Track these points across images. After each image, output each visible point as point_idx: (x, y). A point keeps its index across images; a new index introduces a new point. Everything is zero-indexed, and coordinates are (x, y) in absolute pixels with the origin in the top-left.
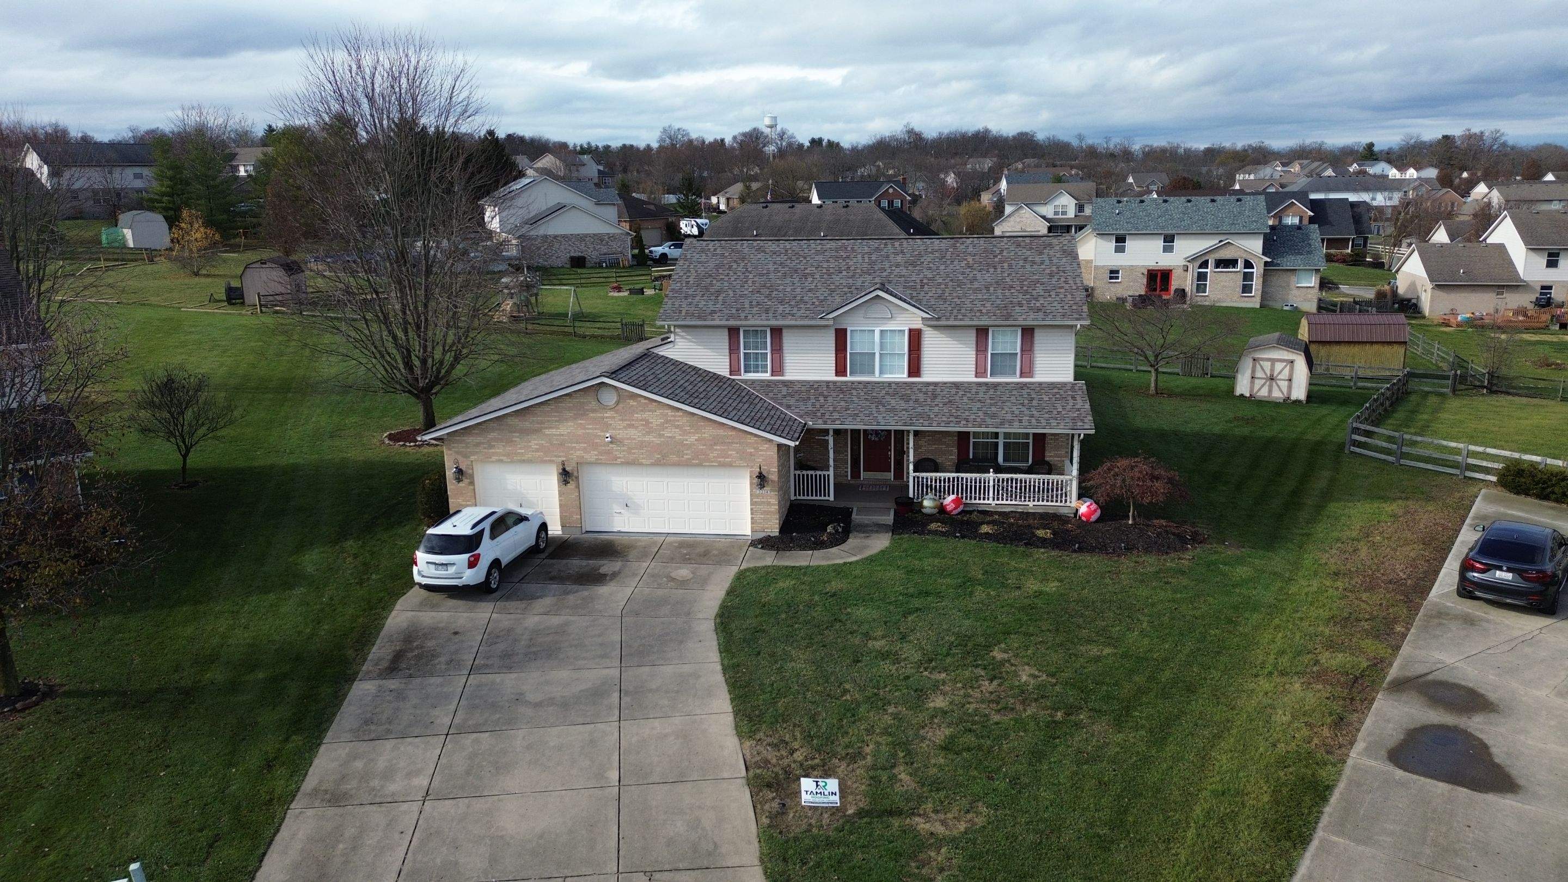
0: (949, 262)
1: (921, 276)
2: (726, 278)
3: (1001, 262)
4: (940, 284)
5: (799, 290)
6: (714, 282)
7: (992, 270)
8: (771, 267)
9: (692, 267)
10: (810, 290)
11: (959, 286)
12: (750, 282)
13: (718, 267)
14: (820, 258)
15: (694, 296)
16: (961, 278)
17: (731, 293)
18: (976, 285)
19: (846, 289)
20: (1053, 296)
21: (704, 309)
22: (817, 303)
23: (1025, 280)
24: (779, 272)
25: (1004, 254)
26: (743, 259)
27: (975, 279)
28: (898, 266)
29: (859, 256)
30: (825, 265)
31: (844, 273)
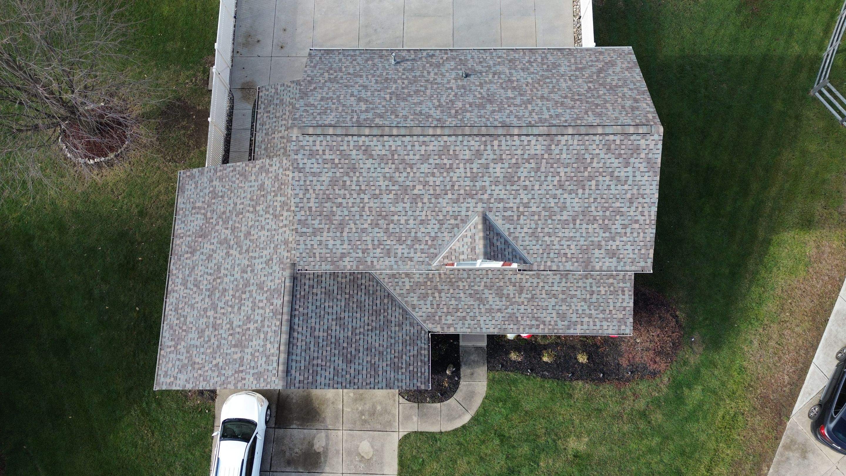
0: (543, 178)
1: (518, 201)
2: (344, 201)
3: (590, 178)
4: (533, 214)
5: (411, 222)
6: (335, 209)
7: (580, 191)
8: (383, 184)
9: (308, 183)
10: (422, 222)
11: (550, 217)
12: (366, 209)
13: (333, 182)
14: (425, 168)
15: (321, 230)
16: (552, 205)
17: (352, 225)
18: (565, 216)
19: (452, 221)
20: (628, 235)
21: (334, 251)
22: (430, 242)
23: (607, 209)
24: (390, 192)
25: (595, 165)
26: (354, 169)
27: (564, 208)
28: (497, 183)
29: (461, 165)
30: (431, 179)
31: (450, 196)
